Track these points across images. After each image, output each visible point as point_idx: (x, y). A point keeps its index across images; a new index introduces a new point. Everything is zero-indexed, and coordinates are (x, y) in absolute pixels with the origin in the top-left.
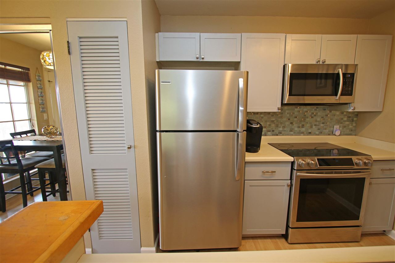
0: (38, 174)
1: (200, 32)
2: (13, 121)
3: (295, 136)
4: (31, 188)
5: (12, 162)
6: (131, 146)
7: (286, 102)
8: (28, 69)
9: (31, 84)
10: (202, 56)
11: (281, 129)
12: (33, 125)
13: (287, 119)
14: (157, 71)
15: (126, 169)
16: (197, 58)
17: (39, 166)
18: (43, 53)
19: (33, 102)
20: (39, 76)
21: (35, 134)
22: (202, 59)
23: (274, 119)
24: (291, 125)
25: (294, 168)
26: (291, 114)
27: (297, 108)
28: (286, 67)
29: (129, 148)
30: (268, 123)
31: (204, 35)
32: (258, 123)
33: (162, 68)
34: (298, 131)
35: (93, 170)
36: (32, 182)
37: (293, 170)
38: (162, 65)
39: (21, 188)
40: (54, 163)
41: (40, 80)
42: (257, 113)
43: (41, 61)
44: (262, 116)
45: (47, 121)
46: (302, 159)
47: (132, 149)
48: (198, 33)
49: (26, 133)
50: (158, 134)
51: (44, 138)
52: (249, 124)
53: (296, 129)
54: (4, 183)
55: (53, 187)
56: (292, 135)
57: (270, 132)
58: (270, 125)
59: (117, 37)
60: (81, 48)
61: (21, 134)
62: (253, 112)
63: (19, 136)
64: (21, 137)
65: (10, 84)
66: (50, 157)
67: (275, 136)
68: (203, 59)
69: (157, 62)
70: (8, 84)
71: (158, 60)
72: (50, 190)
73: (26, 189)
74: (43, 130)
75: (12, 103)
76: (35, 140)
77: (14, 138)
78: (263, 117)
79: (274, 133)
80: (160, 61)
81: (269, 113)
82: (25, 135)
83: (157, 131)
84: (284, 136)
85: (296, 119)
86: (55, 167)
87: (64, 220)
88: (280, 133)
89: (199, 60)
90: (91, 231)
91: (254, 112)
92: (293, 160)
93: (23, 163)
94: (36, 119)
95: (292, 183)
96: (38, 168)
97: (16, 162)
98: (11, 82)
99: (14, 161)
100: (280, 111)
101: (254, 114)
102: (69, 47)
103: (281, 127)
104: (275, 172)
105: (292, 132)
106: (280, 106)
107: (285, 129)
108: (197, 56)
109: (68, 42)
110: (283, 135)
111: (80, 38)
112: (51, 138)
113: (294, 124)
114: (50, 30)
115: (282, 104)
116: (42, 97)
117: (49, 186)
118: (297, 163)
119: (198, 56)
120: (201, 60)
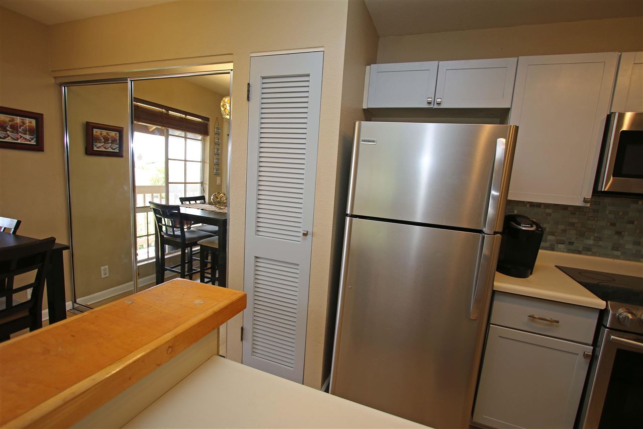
0: (199, 254)
1: (440, 60)
2: (185, 183)
3: (623, 260)
4: (190, 269)
5: (176, 233)
6: (307, 232)
7: (606, 187)
8: (207, 119)
9: (208, 138)
10: (438, 100)
11: (591, 242)
12: (203, 190)
13: (609, 224)
14: (357, 123)
15: (298, 265)
16: (429, 103)
17: (202, 242)
18: (224, 99)
19: (208, 160)
20: (218, 128)
21: (205, 203)
22: (437, 104)
23: (574, 220)
24: (616, 237)
25: (605, 324)
26: (621, 213)
27: (638, 202)
28: (612, 119)
29: (305, 235)
30: (561, 227)
31: (445, 65)
32: (532, 223)
33: (373, 119)
34: (634, 252)
35: (256, 257)
36: (193, 263)
37: (602, 327)
38: (372, 114)
39: (180, 267)
40: (217, 242)
41: (218, 134)
42: (539, 205)
43: (221, 109)
44: (548, 211)
45: (220, 186)
46: (627, 309)
47: (309, 236)
48: (436, 62)
49: (195, 199)
50: (348, 219)
51: (213, 208)
52: (513, 222)
53: (629, 246)
54: (166, 257)
55: (213, 274)
56: (617, 258)
57: (564, 244)
58: (564, 231)
59: (308, 75)
60: (263, 92)
61: (190, 199)
62: (528, 202)
63: (188, 203)
64: (190, 203)
65: (188, 137)
66: (215, 233)
67: (573, 253)
68: (439, 104)
69: (364, 109)
70: (186, 138)
71: (365, 107)
72: (210, 276)
73: (185, 269)
74: (212, 197)
75: (187, 161)
76: (202, 209)
77: (182, 203)
78: (551, 214)
79: (571, 247)
80: (368, 108)
81: (565, 208)
82: (194, 202)
83: (347, 215)
84: (596, 256)
85: (630, 226)
86: (217, 247)
87: (199, 304)
88: (587, 250)
89: (432, 106)
90: (243, 341)
91: (532, 202)
92: (605, 307)
93: (186, 236)
94: (208, 183)
95: (596, 353)
96: (201, 246)
97: (180, 234)
98: (189, 135)
99: (178, 233)
100: (588, 205)
101: (530, 206)
102: (249, 91)
103: (592, 238)
104: (558, 322)
105: (617, 250)
106: (589, 195)
107: (601, 243)
108: (428, 100)
109: (249, 84)
110: (594, 254)
111: (263, 78)
112: (220, 209)
113: (624, 236)
114: (232, 70)
115: (596, 192)
116: (218, 155)
117: (209, 271)
118: (614, 315)
119: (431, 99)
120: (436, 106)
